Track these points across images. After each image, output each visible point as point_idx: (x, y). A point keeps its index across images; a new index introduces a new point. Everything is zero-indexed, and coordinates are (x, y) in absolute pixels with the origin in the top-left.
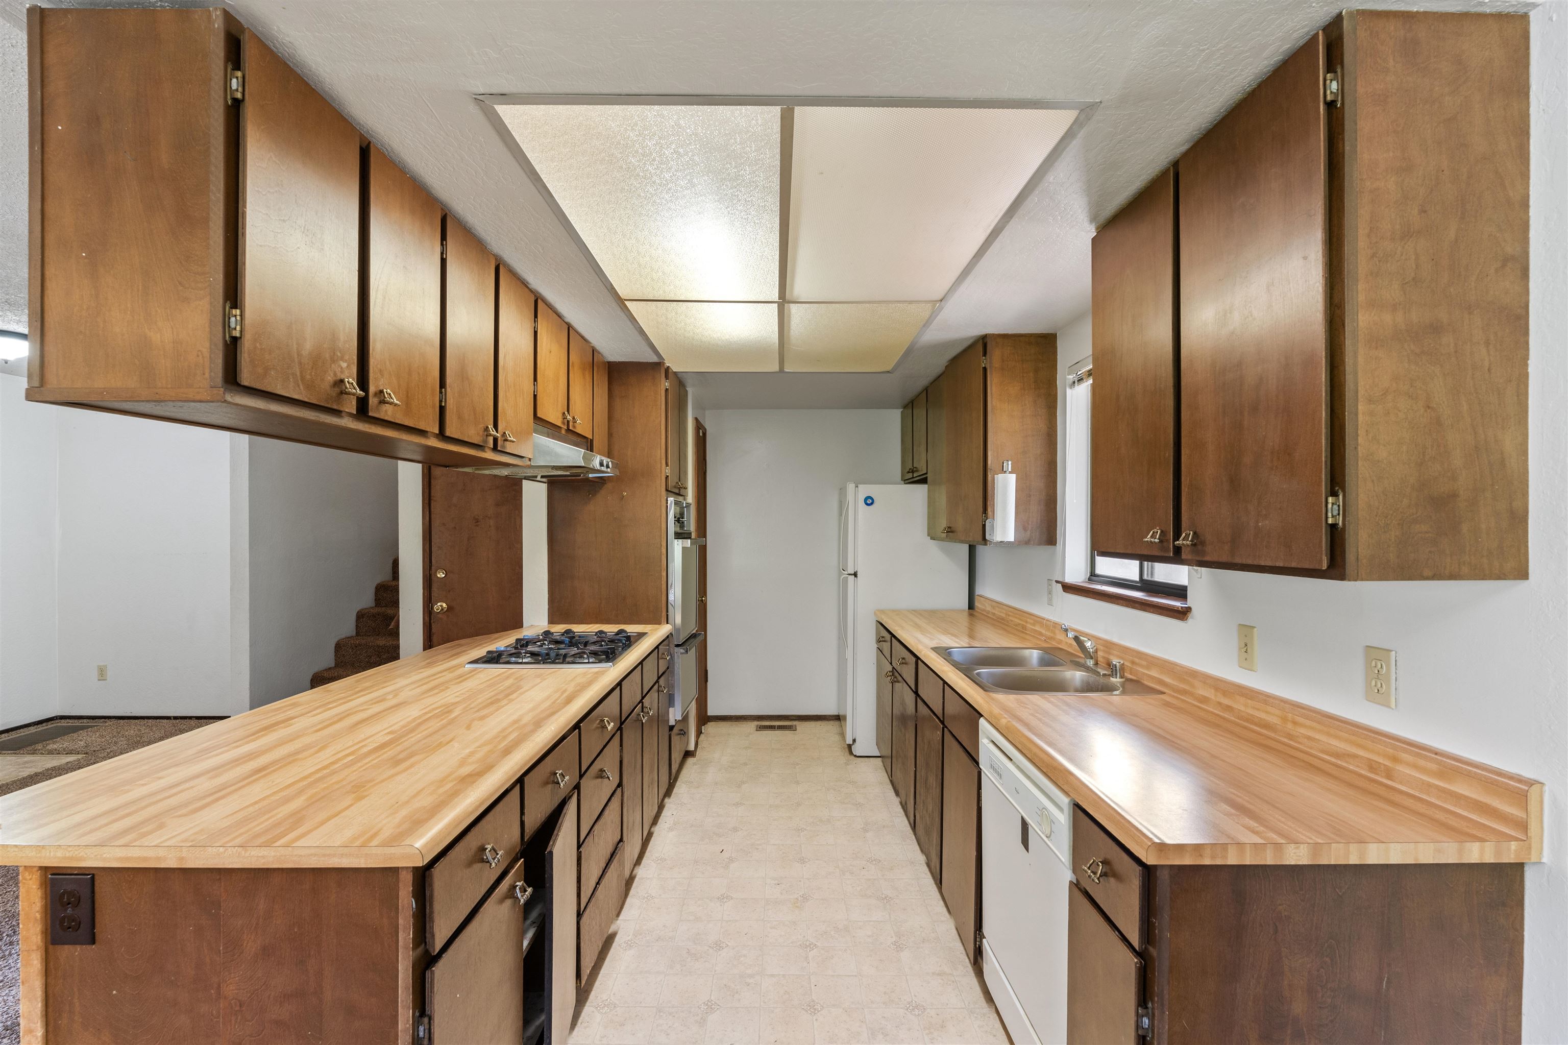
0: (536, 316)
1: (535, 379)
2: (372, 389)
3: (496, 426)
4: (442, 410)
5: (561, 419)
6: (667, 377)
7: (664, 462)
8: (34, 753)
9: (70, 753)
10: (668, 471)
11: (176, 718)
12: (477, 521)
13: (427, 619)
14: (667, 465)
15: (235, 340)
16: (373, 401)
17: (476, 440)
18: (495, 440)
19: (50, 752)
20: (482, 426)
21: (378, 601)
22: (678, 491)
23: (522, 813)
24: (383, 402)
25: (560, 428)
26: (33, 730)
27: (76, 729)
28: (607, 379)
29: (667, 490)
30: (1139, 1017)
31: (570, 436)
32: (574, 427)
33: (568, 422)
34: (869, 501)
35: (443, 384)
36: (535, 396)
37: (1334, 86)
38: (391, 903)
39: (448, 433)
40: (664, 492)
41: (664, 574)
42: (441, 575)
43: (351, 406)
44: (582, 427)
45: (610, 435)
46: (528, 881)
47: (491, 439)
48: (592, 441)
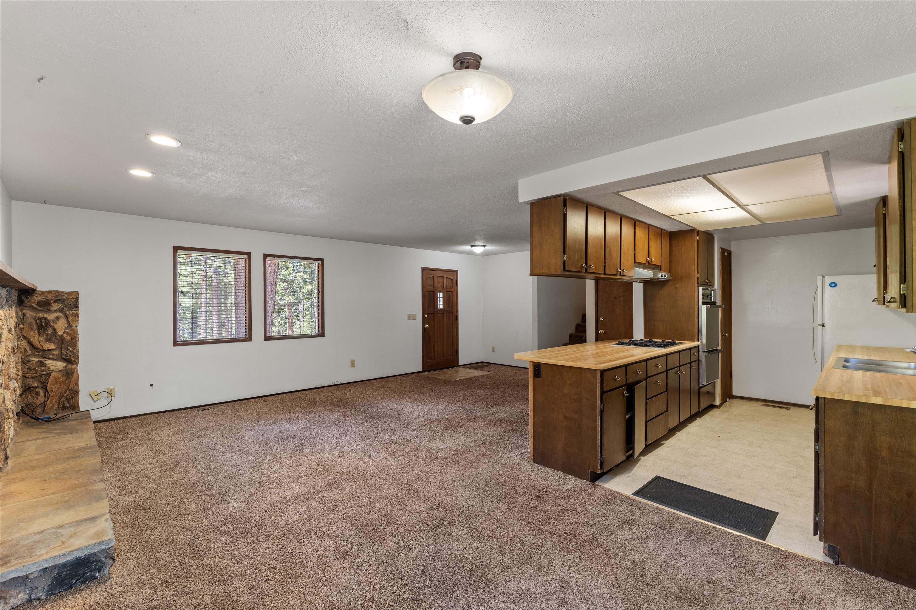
0: (635, 227)
1: (635, 249)
2: (588, 265)
3: (620, 268)
4: (605, 266)
5: (645, 261)
6: (698, 235)
7: (696, 272)
8: (481, 370)
9: (489, 371)
10: (698, 275)
11: (513, 366)
12: (616, 298)
13: (597, 336)
14: (698, 273)
15: (565, 261)
16: (588, 268)
17: (614, 273)
18: (620, 272)
19: (485, 371)
20: (616, 268)
21: (577, 330)
22: (707, 283)
23: (626, 375)
24: (591, 268)
25: (645, 264)
26: (477, 364)
27: (486, 366)
28: (669, 238)
29: (698, 283)
30: (815, 445)
31: (650, 266)
32: (652, 262)
33: (649, 261)
34: (833, 285)
35: (605, 259)
36: (635, 255)
37: (902, 146)
38: (595, 377)
39: (606, 273)
40: (696, 285)
41: (697, 320)
42: (602, 319)
43: (584, 271)
44: (655, 261)
45: (671, 262)
46: (628, 392)
47: (619, 272)
48: (661, 266)
